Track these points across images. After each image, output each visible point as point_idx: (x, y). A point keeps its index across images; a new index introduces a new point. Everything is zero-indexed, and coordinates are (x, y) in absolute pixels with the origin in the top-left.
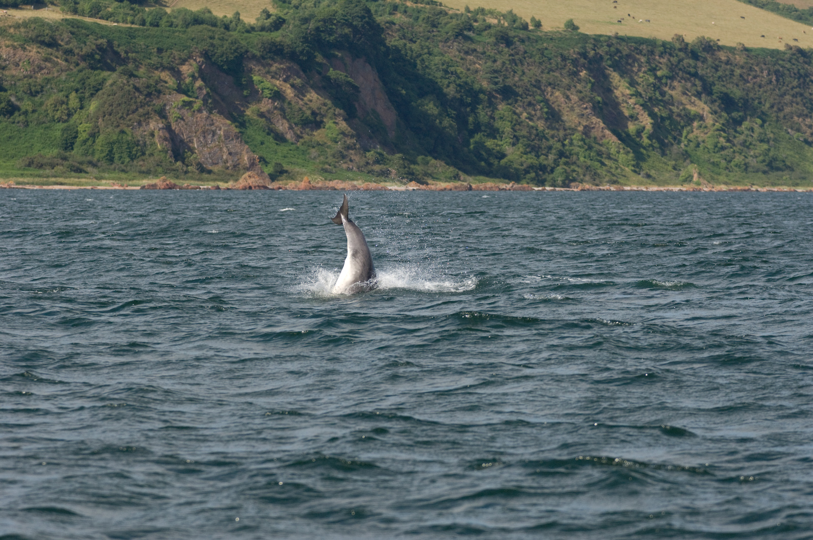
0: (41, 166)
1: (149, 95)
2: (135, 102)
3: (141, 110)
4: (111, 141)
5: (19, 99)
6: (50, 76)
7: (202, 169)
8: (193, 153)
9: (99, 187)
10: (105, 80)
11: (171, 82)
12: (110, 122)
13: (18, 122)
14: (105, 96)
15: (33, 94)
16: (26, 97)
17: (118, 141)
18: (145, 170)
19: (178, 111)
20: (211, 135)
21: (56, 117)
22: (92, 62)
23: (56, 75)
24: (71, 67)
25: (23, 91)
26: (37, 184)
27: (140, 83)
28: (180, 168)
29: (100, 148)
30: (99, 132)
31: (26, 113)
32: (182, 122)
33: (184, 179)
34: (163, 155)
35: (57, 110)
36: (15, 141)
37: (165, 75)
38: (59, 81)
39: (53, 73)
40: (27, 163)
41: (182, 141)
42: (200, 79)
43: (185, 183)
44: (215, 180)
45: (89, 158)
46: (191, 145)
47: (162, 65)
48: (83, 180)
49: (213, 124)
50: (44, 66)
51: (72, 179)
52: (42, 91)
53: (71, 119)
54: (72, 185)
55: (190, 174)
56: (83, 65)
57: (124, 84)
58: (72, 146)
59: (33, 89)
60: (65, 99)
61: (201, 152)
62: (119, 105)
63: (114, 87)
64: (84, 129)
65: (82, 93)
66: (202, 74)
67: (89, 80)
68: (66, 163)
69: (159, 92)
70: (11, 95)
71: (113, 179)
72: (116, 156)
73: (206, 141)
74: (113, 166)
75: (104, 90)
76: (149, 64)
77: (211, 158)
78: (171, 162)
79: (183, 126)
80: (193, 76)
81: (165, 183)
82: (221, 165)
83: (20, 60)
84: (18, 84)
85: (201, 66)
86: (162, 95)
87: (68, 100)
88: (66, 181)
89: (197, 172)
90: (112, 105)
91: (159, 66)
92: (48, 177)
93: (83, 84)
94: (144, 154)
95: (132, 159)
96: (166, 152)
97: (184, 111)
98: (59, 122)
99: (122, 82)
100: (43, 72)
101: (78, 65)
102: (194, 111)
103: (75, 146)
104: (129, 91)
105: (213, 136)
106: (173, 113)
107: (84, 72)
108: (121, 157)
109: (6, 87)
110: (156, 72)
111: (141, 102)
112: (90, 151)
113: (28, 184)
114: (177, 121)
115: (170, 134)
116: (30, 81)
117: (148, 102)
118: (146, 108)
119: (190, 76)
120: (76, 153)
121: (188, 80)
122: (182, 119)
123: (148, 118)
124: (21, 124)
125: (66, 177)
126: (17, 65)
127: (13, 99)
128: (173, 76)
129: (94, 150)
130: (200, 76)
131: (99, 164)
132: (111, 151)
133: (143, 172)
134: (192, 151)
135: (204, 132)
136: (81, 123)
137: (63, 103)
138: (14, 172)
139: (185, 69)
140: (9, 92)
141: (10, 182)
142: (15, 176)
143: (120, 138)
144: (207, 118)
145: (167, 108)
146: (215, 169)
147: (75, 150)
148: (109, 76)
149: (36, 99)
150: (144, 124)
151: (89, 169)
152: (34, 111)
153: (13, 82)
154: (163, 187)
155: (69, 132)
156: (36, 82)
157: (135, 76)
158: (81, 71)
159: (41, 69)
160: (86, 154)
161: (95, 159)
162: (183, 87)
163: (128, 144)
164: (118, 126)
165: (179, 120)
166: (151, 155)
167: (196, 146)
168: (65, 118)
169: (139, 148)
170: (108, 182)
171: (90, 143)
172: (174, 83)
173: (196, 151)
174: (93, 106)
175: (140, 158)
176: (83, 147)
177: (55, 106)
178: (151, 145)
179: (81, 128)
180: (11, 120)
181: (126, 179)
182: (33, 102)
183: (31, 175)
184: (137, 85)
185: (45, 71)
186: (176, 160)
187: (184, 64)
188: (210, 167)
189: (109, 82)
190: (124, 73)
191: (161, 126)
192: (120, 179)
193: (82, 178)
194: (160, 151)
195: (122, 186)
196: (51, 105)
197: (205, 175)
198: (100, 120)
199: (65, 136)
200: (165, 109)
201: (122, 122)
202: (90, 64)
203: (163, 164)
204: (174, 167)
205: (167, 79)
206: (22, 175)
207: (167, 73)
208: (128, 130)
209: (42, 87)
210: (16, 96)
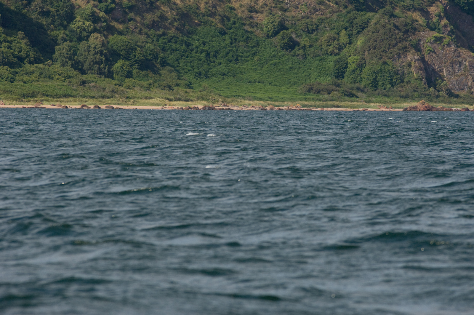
0: (319, 92)
1: (406, 32)
2: (396, 38)
3: (400, 45)
4: (375, 70)
5: (298, 36)
6: (323, 17)
7: (451, 94)
8: (443, 80)
9: (369, 109)
10: (370, 19)
11: (421, 21)
12: (374, 55)
13: (298, 55)
14: (370, 33)
15: (310, 32)
16: (304, 34)
17: (381, 71)
18: (404, 95)
19: (430, 46)
20: (458, 66)
21: (329, 51)
22: (357, 5)
23: (328, 15)
24: (341, 9)
25: (302, 30)
26: (319, 107)
27: (399, 22)
28: (433, 93)
29: (366, 77)
30: (365, 63)
31: (304, 47)
32: (434, 55)
33: (436, 102)
34: (418, 82)
35: (330, 45)
36: (296, 71)
37: (416, 15)
38: (331, 21)
39: (326, 15)
40: (307, 89)
41: (434, 70)
42: (445, 18)
43: (439, 106)
44: (462, 103)
45: (357, 85)
46: (441, 73)
47: (413, 7)
48: (356, 103)
49: (460, 56)
50: (318, 8)
51: (347, 102)
52: (317, 29)
53: (341, 53)
54: (347, 107)
55: (441, 98)
56: (350, 7)
57: (386, 23)
58: (342, 75)
59: (310, 27)
60: (336, 36)
61: (450, 79)
62: (382, 40)
63: (378, 26)
64: (353, 60)
65: (351, 30)
66: (447, 14)
67: (356, 20)
68: (340, 89)
69: (415, 29)
70: (292, 33)
71: (379, 102)
72: (380, 83)
73: (454, 70)
74: (377, 92)
75: (369, 28)
76: (403, 6)
77: (458, 85)
78: (425, 88)
79: (434, 58)
80: (439, 16)
81: (424, 106)
82: (466, 90)
83: (299, 3)
84: (297, 23)
85: (446, 7)
86: (417, 32)
87: (339, 37)
88: (342, 104)
89: (447, 96)
90: (376, 41)
91: (411, 7)
92: (326, 101)
93: (351, 23)
94: (402, 81)
95: (393, 86)
96: (421, 80)
97: (436, 45)
98: (331, 55)
99: (384, 21)
100: (318, 13)
101: (346, 7)
102: (444, 45)
103: (345, 75)
104: (390, 29)
105: (460, 66)
106: (426, 47)
107: (352, 13)
108: (383, 84)
109: (288, 26)
110: (408, 12)
111: (400, 38)
112: (358, 79)
113: (311, 106)
114: (429, 53)
115: (424, 65)
116: (308, 21)
117: (406, 38)
118: (405, 43)
119: (436, 16)
120: (347, 81)
121: (435, 19)
122: (434, 52)
123: (406, 51)
124: (300, 56)
125: (341, 101)
126: (297, 7)
127: (294, 36)
128: (423, 16)
129: (361, 78)
130: (445, 16)
131: (366, 90)
132: (375, 79)
133: (403, 97)
134: (442, 78)
135: (452, 63)
136: (350, 56)
137: (335, 39)
138: (298, 96)
139: (433, 10)
140: (290, 30)
141: (297, 105)
142: (300, 100)
143: (383, 68)
144: (455, 51)
145: (422, 43)
146: (462, 93)
147: (346, 78)
148: (373, 16)
149: (312, 35)
150: (403, 56)
151: (359, 94)
152: (310, 46)
153: (293, 22)
154: (422, 109)
155: (340, 63)
156: (312, 21)
157: (395, 16)
158: (349, 12)
159: (317, 11)
160: (354, 82)
161: (362, 86)
162: (431, 25)
163: (390, 73)
164: (381, 58)
165: (431, 53)
166: (409, 82)
167: (445, 74)
168: (337, 51)
169: (399, 76)
170: (375, 105)
171: (358, 72)
172: (423, 22)
173: (446, 79)
174: (360, 41)
175: (399, 85)
176: (352, 76)
177: (329, 42)
178: (409, 74)
179: (350, 60)
180: (292, 53)
181: (390, 102)
182: (310, 38)
183: (313, 99)
184: (397, 24)
185: (320, 12)
186: (429, 87)
187: (432, 6)
188: (457, 93)
189: (373, 22)
190: (385, 13)
191: (416, 58)
192: (385, 102)
193: (354, 101)
194: (416, 79)
195: (387, 108)
196: (325, 41)
197: (453, 99)
198: (366, 53)
199: (337, 66)
200: (419, 44)
201: (384, 54)
202: (356, 6)
203: (419, 89)
204: (427, 92)
205: (418, 18)
206: (306, 99)
207: (418, 13)
208: (389, 61)
209: (317, 26)
210: (296, 34)
